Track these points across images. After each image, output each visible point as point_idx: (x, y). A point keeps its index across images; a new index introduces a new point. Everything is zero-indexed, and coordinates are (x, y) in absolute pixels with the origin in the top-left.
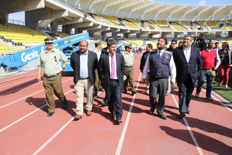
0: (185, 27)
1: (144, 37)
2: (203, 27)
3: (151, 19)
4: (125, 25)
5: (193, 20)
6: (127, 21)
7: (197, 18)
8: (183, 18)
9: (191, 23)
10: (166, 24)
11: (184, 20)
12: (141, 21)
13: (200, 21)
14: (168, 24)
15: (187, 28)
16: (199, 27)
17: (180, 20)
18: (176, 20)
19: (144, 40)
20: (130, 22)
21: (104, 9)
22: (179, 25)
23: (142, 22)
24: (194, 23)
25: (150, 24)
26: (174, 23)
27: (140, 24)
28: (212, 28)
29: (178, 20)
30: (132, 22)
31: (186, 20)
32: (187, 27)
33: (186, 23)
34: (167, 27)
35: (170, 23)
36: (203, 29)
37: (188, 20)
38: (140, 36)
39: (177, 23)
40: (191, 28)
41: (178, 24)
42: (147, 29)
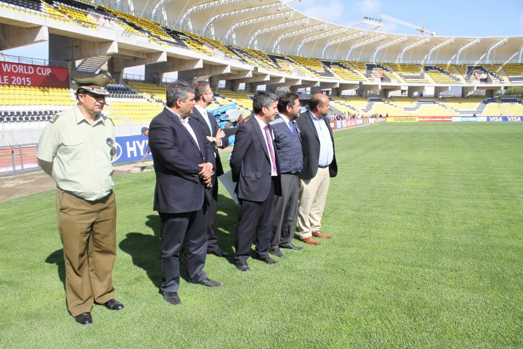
0: (454, 78)
1: (371, 95)
2: (492, 77)
3: (390, 62)
4: (332, 75)
5: (476, 63)
6: (341, 66)
7: (485, 58)
8: (455, 59)
9: (470, 68)
10: (418, 71)
11: (457, 63)
12: (367, 65)
13: (489, 66)
14: (422, 70)
15: (459, 80)
16: (484, 76)
17: (449, 63)
18: (440, 62)
19: (371, 100)
20: (345, 67)
21: (300, 46)
22: (444, 72)
23: (370, 67)
24: (477, 68)
25: (385, 72)
26: (435, 68)
27: (365, 71)
28: (511, 80)
29: (444, 62)
30: (349, 69)
31: (462, 63)
32: (459, 76)
33: (458, 68)
34: (417, 77)
35: (427, 68)
36: (491, 82)
37: (466, 62)
38: (364, 93)
39: (440, 69)
40: (467, 79)
41: (442, 71)
42: (375, 80)
